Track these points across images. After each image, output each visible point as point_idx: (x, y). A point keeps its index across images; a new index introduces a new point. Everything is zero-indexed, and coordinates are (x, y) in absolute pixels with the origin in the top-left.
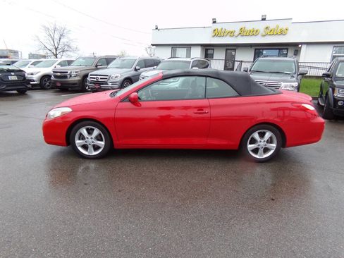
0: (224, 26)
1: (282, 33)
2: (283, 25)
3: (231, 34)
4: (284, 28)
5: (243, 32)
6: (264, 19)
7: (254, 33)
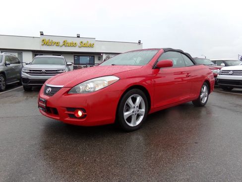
0: (51, 39)
1: (91, 46)
2: (91, 42)
3: (57, 44)
4: (92, 43)
5: (65, 44)
6: (78, 37)
7: (74, 45)
